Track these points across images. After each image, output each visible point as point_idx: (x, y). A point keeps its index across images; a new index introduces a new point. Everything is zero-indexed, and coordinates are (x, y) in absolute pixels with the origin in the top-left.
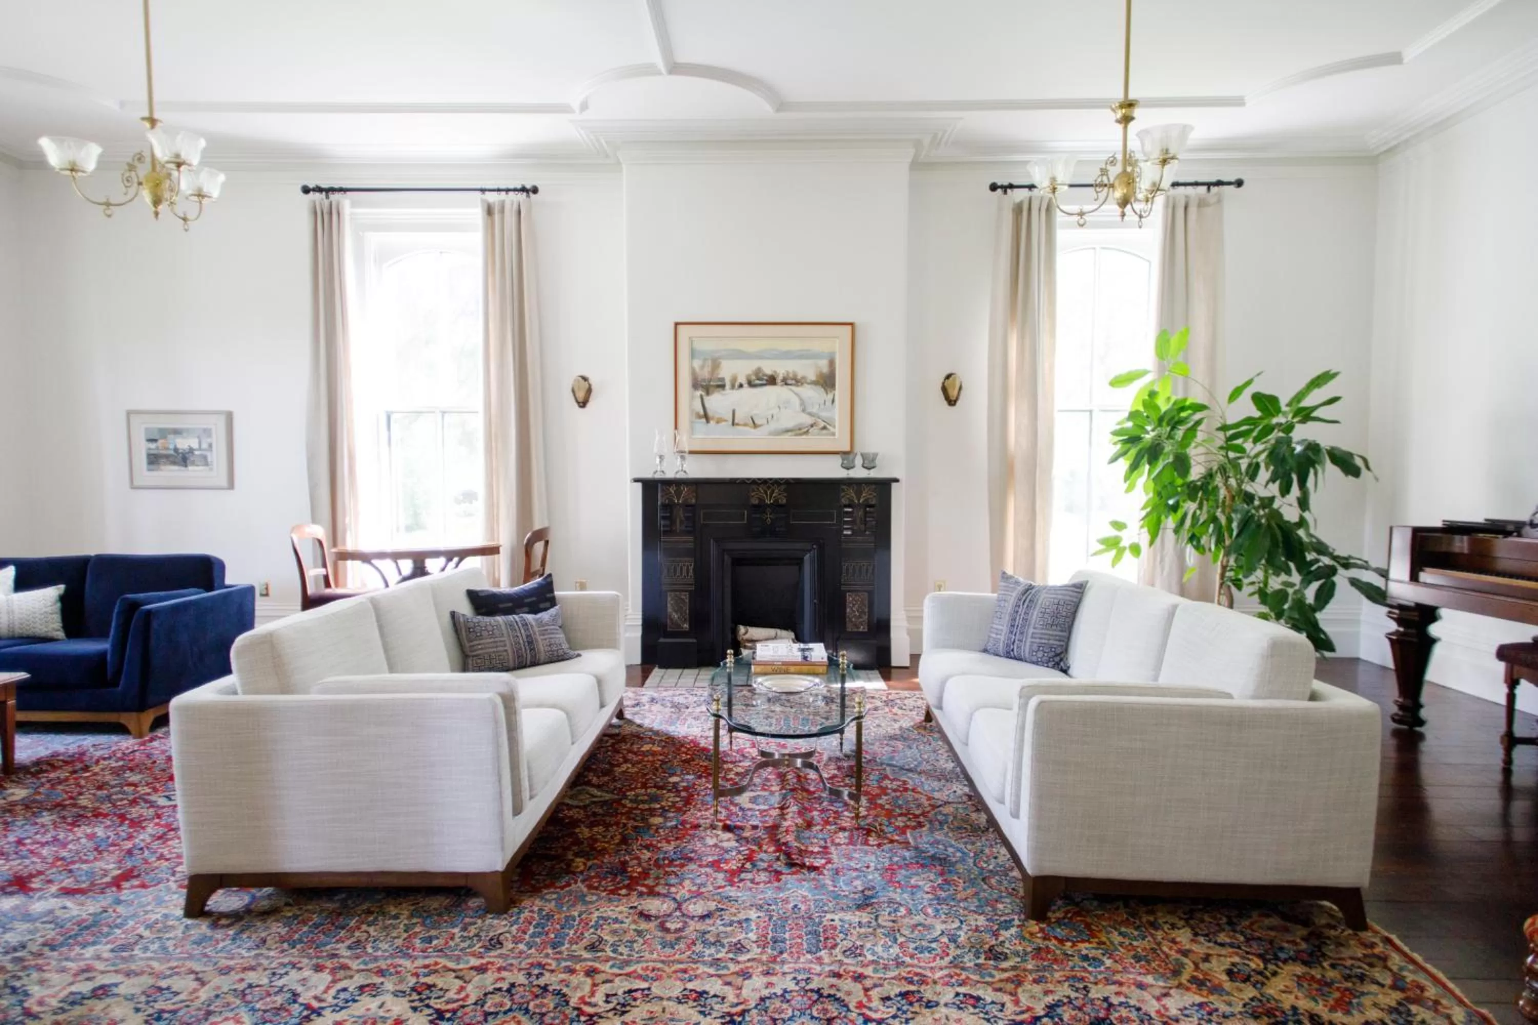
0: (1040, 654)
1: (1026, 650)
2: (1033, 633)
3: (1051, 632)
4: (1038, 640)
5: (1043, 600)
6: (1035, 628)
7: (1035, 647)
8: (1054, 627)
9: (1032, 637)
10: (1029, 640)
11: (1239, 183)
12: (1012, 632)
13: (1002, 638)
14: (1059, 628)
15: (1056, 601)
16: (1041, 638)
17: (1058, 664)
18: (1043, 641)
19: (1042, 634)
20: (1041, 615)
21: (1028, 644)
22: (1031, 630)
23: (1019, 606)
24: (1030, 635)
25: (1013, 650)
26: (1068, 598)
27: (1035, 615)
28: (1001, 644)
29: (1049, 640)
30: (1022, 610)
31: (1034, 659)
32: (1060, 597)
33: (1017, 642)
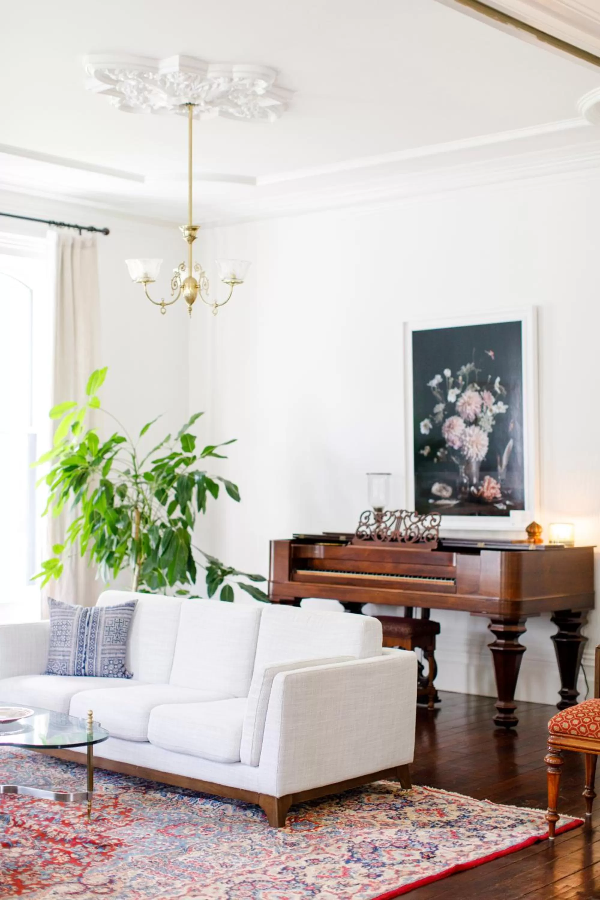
0: (111, 667)
1: (98, 666)
2: (102, 650)
3: (116, 647)
4: (108, 656)
5: (105, 619)
6: (103, 645)
7: (106, 662)
8: (118, 643)
9: (102, 654)
10: (100, 657)
11: (106, 232)
12: (81, 652)
13: (71, 658)
14: (122, 643)
15: (117, 620)
16: (110, 653)
17: (124, 673)
18: (112, 656)
19: (110, 649)
20: (107, 633)
21: (99, 659)
22: (100, 648)
23: (84, 628)
24: (100, 652)
25: (84, 668)
26: (126, 616)
27: (101, 633)
28: (71, 664)
29: (116, 653)
30: (88, 631)
31: (106, 672)
32: (119, 616)
33: (88, 660)
